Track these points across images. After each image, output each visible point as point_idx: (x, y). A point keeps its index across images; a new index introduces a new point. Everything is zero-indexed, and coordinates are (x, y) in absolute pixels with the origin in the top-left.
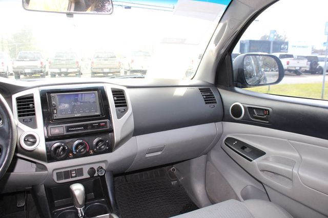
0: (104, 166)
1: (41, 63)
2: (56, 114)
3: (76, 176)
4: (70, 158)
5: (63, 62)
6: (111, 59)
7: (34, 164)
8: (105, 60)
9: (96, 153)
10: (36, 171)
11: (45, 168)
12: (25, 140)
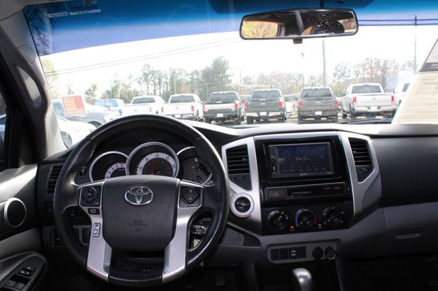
0: (335, 246)
1: (236, 106)
2: (275, 171)
3: (295, 257)
4: (290, 232)
5: (262, 104)
6: (325, 98)
7: (242, 235)
8: (317, 100)
9: (325, 228)
10: (244, 245)
11: (258, 243)
12: (236, 204)
